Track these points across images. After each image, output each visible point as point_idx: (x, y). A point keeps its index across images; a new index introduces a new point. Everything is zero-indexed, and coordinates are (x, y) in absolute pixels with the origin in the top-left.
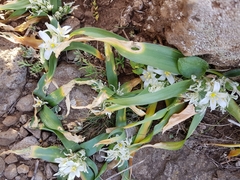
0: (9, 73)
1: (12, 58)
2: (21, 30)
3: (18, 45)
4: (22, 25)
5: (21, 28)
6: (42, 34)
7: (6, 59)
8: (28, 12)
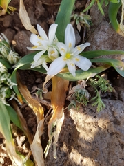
0: (117, 123)
1: (90, 120)
2: (41, 111)
3: (67, 113)
4: (34, 109)
5: (38, 111)
6: (51, 72)
7: (94, 130)
8: (12, 103)
